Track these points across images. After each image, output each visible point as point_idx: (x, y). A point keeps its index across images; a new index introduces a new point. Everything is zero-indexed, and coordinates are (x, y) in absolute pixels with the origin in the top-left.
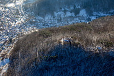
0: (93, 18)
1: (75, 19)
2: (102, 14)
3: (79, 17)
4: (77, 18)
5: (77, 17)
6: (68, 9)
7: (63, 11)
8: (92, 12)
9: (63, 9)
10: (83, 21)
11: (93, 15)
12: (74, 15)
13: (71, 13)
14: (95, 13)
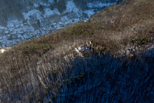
0: (90, 13)
1: (62, 19)
2: (101, 5)
3: (67, 14)
4: (66, 17)
5: (64, 15)
6: (45, 4)
7: (37, 9)
8: (86, 3)
9: (36, 5)
10: (77, 20)
11: (88, 8)
12: (59, 13)
13: (52, 9)
14: (90, 5)
